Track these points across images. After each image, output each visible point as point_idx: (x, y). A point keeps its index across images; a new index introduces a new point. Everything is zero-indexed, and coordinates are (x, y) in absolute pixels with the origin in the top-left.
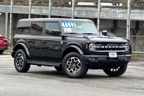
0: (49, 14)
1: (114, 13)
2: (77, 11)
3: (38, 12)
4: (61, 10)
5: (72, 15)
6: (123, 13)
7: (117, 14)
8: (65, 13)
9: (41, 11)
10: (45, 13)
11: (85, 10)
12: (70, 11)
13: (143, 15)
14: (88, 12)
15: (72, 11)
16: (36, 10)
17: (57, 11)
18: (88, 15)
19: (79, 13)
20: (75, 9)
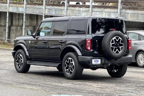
0: (24, 12)
1: (79, 11)
2: (48, 9)
3: (15, 10)
4: (35, 8)
5: (44, 13)
6: (86, 11)
7: (81, 13)
8: (38, 11)
9: (18, 9)
10: (21, 11)
11: (54, 8)
12: (41, 9)
13: (103, 13)
14: (57, 10)
15: (44, 9)
16: (13, 8)
17: (31, 9)
18: (57, 13)
19: (50, 11)
20: (46, 8)
